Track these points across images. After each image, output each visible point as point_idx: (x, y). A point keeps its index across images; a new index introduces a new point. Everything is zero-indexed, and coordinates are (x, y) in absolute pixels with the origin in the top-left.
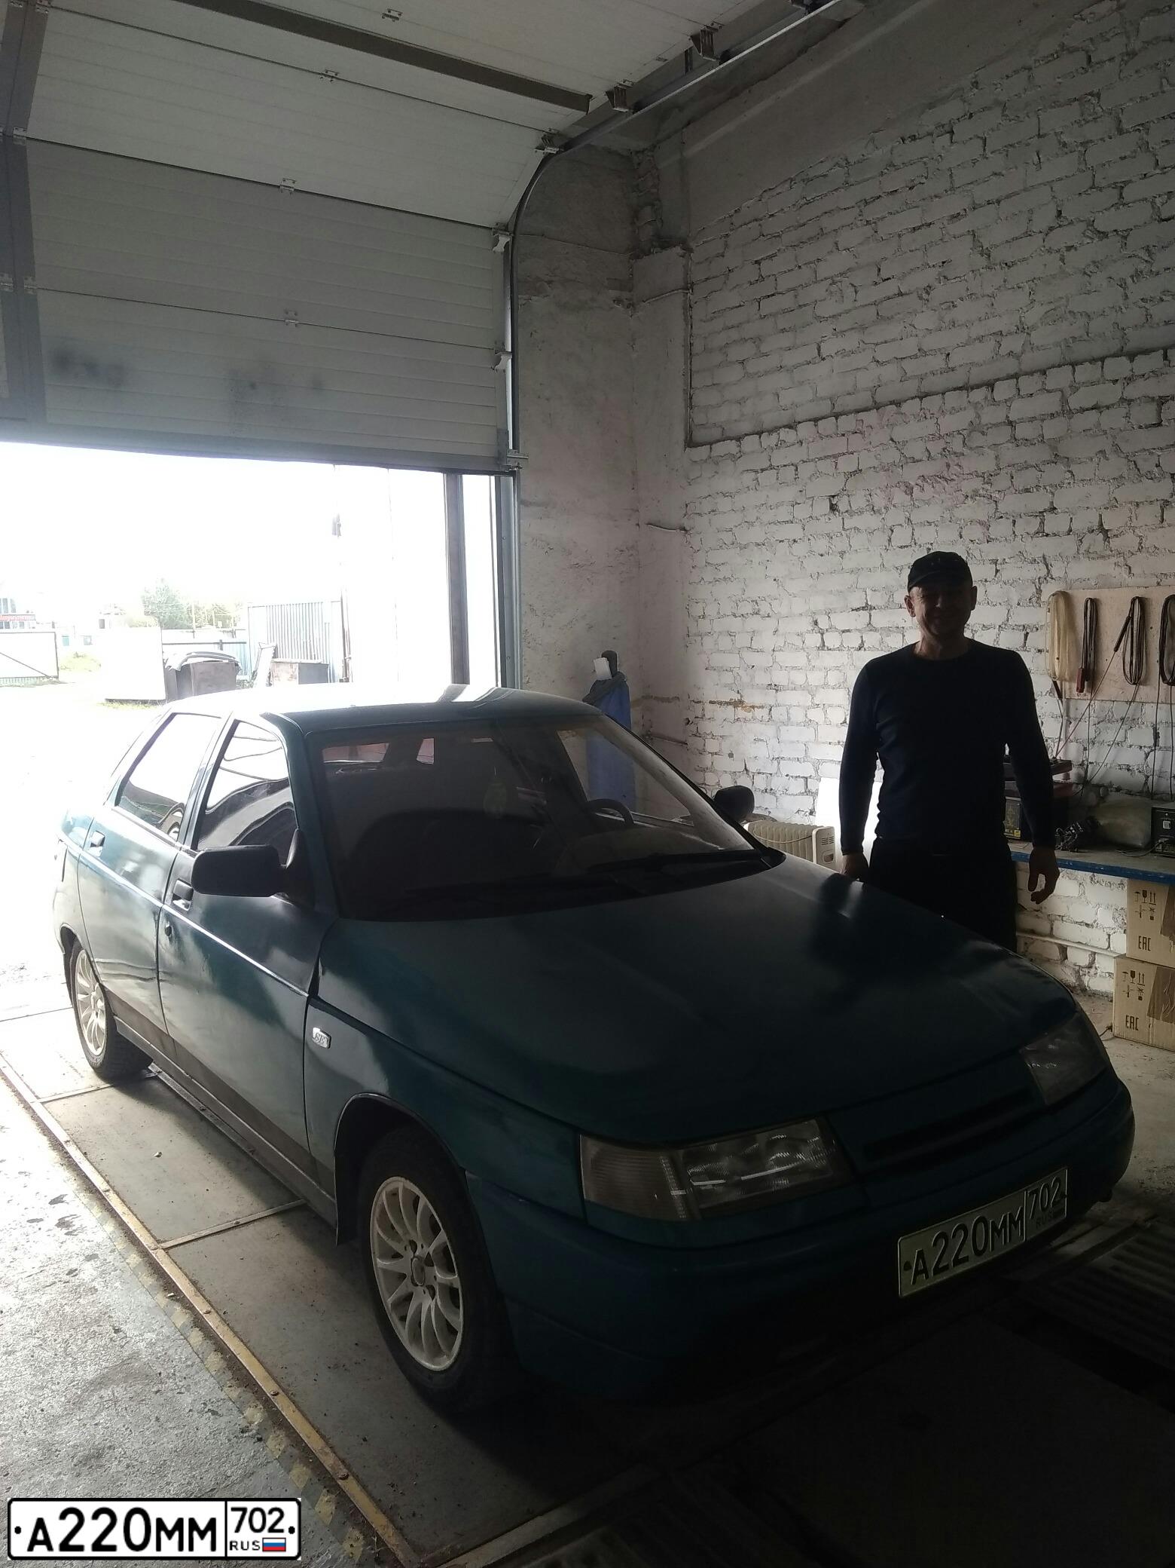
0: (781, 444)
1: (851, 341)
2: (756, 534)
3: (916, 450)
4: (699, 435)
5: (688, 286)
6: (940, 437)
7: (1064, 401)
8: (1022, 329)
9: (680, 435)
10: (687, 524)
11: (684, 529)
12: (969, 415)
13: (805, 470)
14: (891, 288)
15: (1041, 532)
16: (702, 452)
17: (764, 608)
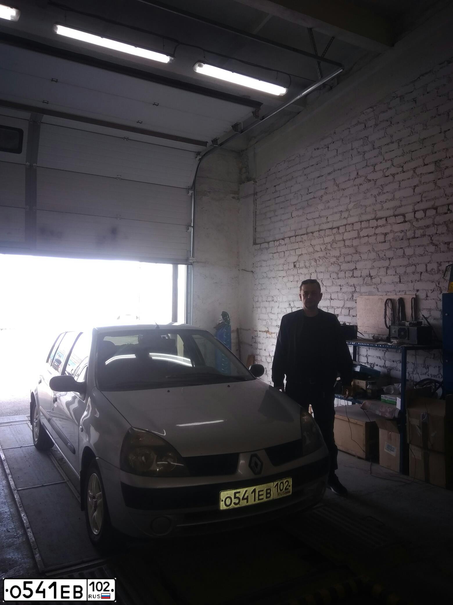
0: (280, 245)
1: (300, 212)
2: (272, 274)
3: (317, 248)
4: (258, 241)
5: (255, 194)
6: (324, 244)
7: (359, 233)
8: (347, 210)
9: (252, 241)
10: (254, 270)
11: (253, 272)
12: (332, 237)
13: (287, 253)
14: (311, 196)
15: (353, 276)
16: (258, 247)
17: (275, 299)
